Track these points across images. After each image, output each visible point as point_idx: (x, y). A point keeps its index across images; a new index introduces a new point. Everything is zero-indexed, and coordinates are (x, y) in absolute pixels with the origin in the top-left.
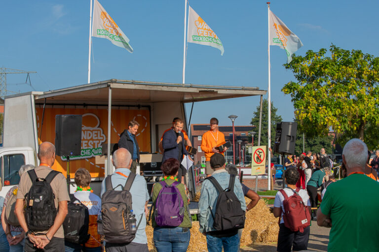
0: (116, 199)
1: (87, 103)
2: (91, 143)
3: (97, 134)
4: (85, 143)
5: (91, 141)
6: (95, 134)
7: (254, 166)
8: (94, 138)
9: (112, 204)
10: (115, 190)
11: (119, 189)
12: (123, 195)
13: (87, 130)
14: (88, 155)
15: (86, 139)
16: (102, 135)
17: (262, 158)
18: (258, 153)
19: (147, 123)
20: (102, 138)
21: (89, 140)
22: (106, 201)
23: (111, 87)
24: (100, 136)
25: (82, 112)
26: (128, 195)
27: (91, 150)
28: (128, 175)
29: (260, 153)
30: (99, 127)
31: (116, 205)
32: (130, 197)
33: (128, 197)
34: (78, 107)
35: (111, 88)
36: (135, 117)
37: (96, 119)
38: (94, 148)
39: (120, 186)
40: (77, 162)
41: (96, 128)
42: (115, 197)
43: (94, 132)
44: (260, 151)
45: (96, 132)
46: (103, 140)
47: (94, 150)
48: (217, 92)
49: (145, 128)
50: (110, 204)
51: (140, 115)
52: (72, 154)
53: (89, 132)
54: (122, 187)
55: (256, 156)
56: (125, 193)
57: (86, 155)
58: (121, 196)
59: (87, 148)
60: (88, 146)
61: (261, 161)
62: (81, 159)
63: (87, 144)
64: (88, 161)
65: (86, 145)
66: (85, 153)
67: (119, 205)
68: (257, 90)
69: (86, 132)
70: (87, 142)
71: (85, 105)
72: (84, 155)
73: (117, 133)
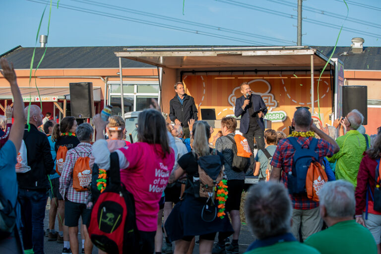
1: (258, 69)
3: (267, 100)
16: (273, 100)
19: (328, 88)
20: (273, 104)
24: (271, 102)
30: (269, 93)
37: (267, 85)
41: (266, 94)
43: (264, 98)
45: (267, 98)
49: (327, 94)
71: (256, 71)
73: (291, 99)
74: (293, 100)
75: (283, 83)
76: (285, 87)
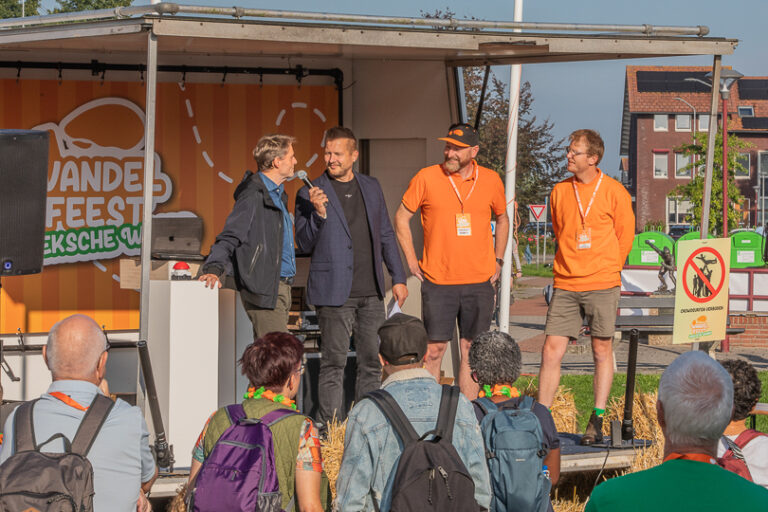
0: (44, 480)
2: (116, 207)
4: (95, 207)
5: (117, 200)
6: (133, 171)
7: (684, 311)
8: (129, 188)
9: (29, 499)
10: (43, 450)
11: (56, 448)
12: (64, 470)
13: (103, 160)
14: (105, 249)
15: (97, 188)
17: (715, 283)
18: (700, 264)
20: (158, 188)
21: (108, 196)
22: (10, 489)
23: (155, 32)
24: (153, 181)
25: (85, 94)
26: (79, 469)
27: (118, 231)
28: (86, 402)
29: (707, 262)
31: (42, 502)
32: (88, 476)
33: (79, 477)
34: (69, 74)
35: (154, 36)
36: (283, 112)
38: (128, 224)
39: (61, 439)
40: (63, 273)
41: (136, 151)
42: (38, 474)
43: (129, 166)
44: (709, 256)
46: (161, 193)
47: (128, 230)
48: (547, 47)
50: (22, 497)
51: (304, 105)
52: (8, 267)
53: (108, 165)
54: (66, 441)
55: (691, 273)
56: (74, 464)
57: (97, 249)
58: (58, 473)
59: (101, 222)
60: (105, 215)
61: (711, 293)
62: (79, 264)
63: (103, 208)
64: (104, 269)
65: (98, 212)
66: (94, 242)
67: (49, 503)
68: (701, 36)
69: (98, 164)
70: (101, 200)
71: (96, 67)
72: (90, 250)
73: (216, 169)
74: (221, 175)
75: (191, 114)
76: (195, 128)
